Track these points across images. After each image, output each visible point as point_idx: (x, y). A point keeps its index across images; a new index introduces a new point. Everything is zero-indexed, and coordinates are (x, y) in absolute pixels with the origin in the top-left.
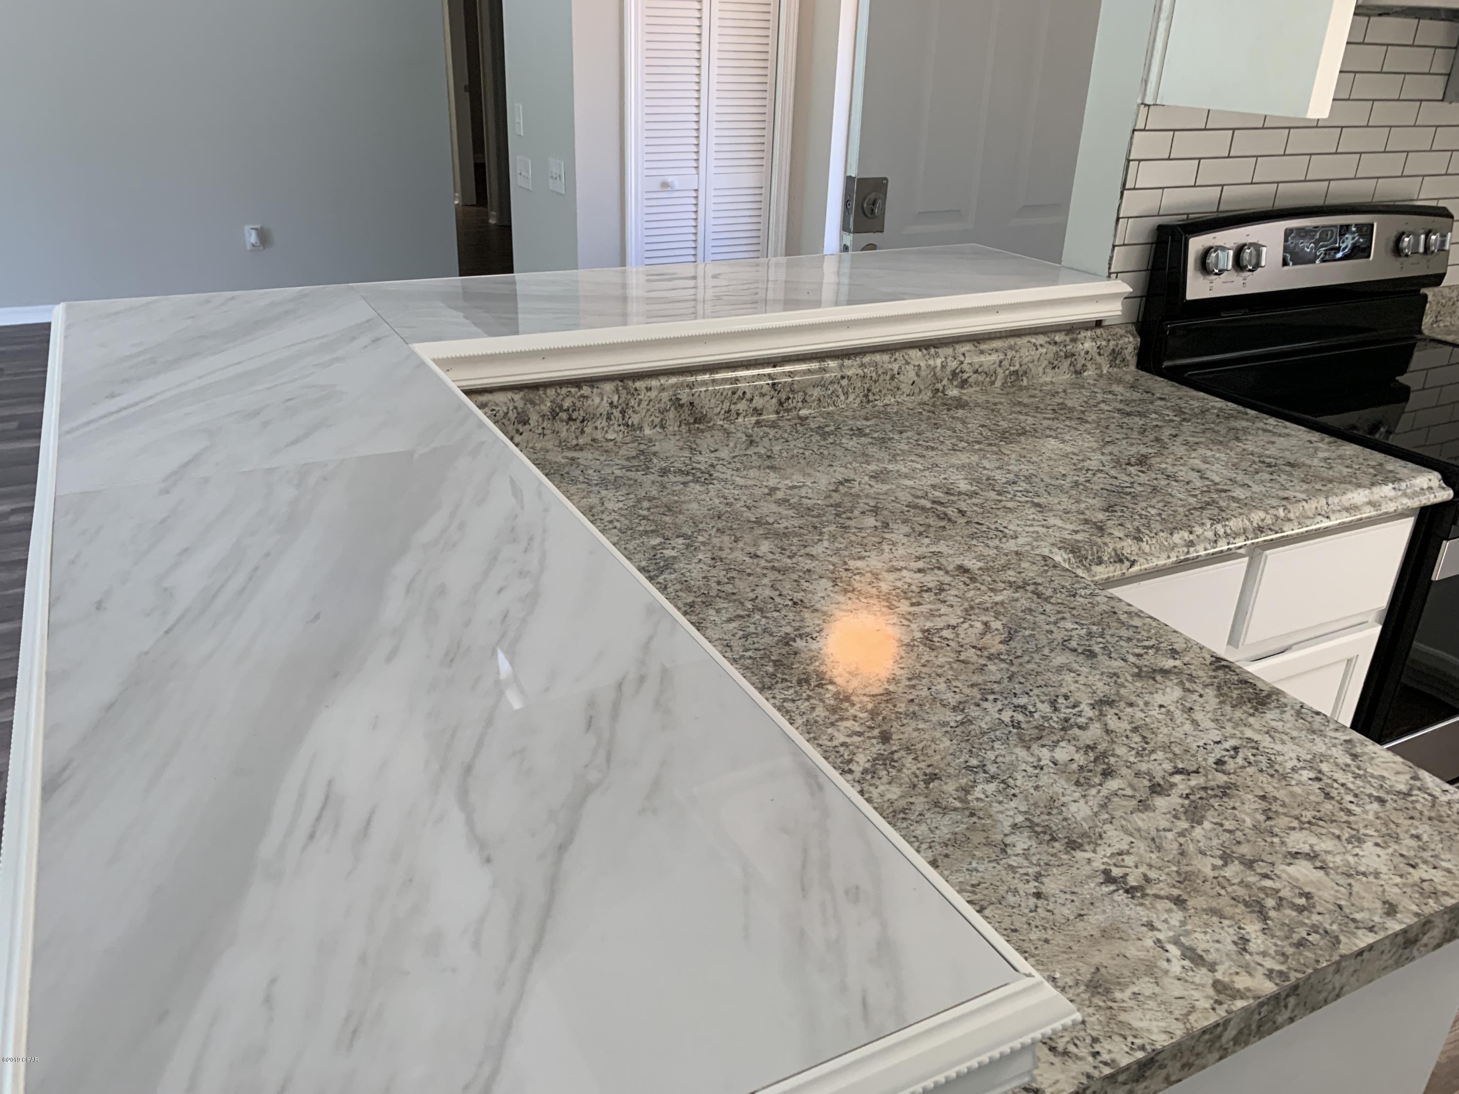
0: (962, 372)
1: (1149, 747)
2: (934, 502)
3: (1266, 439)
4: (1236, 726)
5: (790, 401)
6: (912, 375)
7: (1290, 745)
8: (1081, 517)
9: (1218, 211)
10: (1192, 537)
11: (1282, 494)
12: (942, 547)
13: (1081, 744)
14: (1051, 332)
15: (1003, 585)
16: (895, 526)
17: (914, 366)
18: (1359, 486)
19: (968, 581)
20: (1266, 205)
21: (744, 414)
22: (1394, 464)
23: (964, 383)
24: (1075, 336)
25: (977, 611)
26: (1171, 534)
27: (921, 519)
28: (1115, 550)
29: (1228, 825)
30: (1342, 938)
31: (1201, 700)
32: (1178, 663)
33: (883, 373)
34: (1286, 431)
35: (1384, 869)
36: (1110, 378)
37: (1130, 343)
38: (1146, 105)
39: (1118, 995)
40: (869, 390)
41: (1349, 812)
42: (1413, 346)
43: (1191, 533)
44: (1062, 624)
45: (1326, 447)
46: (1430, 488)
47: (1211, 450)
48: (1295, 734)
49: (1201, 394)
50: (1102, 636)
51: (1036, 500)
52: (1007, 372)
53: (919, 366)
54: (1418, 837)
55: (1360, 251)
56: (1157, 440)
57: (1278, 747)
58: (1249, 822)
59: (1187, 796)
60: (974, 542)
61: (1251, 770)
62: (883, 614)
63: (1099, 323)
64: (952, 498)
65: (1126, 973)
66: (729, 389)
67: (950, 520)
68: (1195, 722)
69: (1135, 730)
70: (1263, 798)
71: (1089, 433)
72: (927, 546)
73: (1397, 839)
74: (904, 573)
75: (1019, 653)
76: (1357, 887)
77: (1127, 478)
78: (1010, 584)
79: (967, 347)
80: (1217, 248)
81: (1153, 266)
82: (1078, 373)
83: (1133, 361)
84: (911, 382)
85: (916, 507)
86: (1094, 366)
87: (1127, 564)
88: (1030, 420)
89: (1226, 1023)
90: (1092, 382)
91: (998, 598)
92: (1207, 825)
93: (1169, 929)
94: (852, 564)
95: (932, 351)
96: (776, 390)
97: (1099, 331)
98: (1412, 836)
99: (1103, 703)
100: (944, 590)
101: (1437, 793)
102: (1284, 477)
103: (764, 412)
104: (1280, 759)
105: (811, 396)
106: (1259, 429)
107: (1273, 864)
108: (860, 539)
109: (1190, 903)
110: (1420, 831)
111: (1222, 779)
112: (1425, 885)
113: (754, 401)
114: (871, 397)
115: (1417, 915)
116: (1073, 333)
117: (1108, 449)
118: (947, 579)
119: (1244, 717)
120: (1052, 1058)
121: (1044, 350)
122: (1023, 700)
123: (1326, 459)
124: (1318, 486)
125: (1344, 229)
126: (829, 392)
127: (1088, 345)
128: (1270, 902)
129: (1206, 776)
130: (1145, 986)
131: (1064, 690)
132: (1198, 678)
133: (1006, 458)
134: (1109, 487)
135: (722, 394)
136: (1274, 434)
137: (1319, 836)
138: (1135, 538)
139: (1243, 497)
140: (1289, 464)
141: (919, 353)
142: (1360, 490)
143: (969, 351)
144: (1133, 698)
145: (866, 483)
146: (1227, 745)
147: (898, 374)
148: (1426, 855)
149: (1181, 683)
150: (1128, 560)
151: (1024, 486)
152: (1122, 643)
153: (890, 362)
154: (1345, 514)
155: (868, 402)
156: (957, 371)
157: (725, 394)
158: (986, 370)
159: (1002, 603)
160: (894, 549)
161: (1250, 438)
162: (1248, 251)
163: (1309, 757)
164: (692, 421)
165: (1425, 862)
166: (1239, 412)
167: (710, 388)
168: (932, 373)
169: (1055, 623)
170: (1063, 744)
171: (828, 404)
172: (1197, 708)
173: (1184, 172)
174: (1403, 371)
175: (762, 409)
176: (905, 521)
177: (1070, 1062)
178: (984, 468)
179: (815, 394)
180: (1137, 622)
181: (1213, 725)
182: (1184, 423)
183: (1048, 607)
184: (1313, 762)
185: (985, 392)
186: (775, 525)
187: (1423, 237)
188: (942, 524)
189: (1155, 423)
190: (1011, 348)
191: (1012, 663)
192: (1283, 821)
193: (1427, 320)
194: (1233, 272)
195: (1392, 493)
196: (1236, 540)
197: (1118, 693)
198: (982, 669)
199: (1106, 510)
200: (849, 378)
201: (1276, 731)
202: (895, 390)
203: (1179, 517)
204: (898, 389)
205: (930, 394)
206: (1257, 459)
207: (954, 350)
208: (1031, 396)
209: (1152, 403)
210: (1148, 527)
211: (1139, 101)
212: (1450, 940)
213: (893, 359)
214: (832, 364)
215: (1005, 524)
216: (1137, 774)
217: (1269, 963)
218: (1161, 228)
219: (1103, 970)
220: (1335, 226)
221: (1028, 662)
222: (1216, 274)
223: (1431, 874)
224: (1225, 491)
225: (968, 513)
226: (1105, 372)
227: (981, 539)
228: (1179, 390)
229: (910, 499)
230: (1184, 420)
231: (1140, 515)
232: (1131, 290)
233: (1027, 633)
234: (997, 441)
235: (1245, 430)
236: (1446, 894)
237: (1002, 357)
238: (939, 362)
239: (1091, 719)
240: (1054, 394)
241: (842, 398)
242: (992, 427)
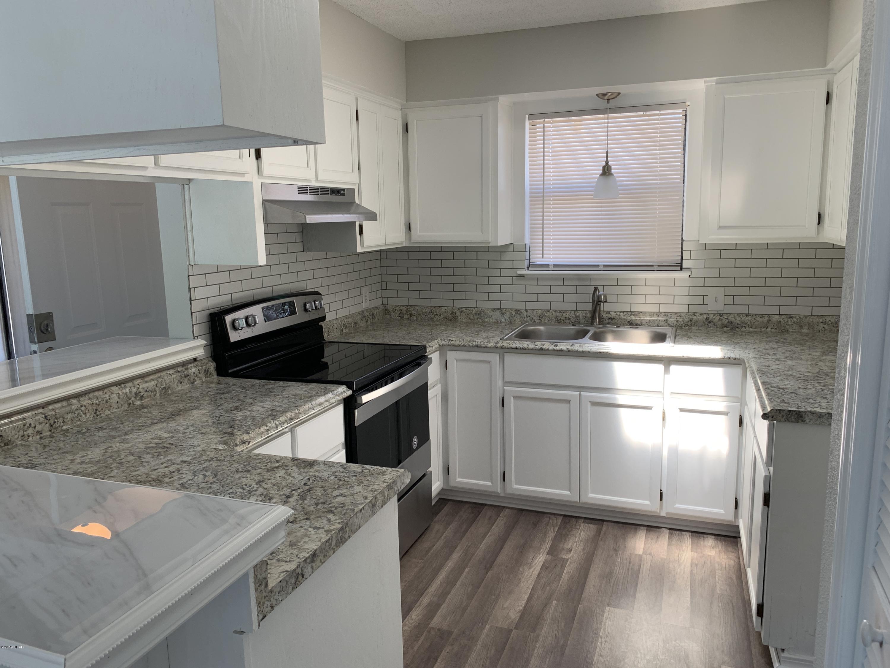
0: (140, 392)
1: (281, 488)
2: (156, 444)
3: (282, 389)
4: (306, 473)
5: (56, 423)
6: (117, 399)
7: (325, 472)
8: (222, 432)
9: (232, 304)
10: (268, 428)
11: (294, 405)
12: (170, 457)
13: (257, 495)
14: (175, 367)
15: (204, 462)
16: (144, 456)
17: (116, 394)
18: (321, 396)
19: (188, 465)
20: (251, 299)
21: (32, 435)
22: (329, 386)
23: (142, 398)
24: (186, 367)
25: (198, 472)
26: (260, 428)
27: (154, 451)
28: (240, 439)
29: (314, 497)
30: (355, 508)
31: (292, 471)
32: (280, 464)
33: (102, 400)
34: (288, 385)
35: (361, 490)
36: (207, 382)
37: (212, 366)
38: (191, 265)
39: (299, 544)
40: (96, 410)
41: (348, 482)
42: (323, 346)
43: (267, 426)
44: (233, 466)
45: (304, 386)
46: (344, 391)
47: (262, 398)
48: (325, 469)
49: (249, 380)
50: (249, 464)
51: (200, 432)
52: (161, 389)
53: (118, 393)
54: (368, 480)
55: (293, 312)
56: (239, 400)
57: (322, 474)
58: (320, 494)
59: (299, 495)
60: (183, 452)
61: (315, 482)
62: (159, 485)
63: (195, 360)
64: (163, 440)
65: (299, 539)
66: (21, 424)
67: (167, 448)
68: (293, 477)
69: (274, 485)
70: (322, 487)
71: (209, 404)
72: (164, 458)
73: (363, 483)
74: (159, 470)
75: (222, 479)
76: (355, 497)
77: (234, 415)
78: (206, 460)
79: (139, 381)
80: (238, 319)
81: (212, 330)
82: (192, 383)
83: (215, 373)
84: (116, 402)
85: (149, 447)
86: (199, 379)
87: (247, 443)
88: (181, 406)
89: (331, 538)
90: (200, 385)
91: (204, 466)
92: (308, 499)
93: (307, 525)
94: (133, 474)
95: (123, 385)
96: (47, 419)
97: (196, 363)
98: (366, 481)
99: (259, 483)
100: (180, 470)
101: (370, 469)
102: (293, 400)
103: (43, 432)
104: (323, 476)
105: (67, 418)
106: (277, 387)
107: (331, 501)
108: (131, 465)
109: (311, 518)
110: (368, 479)
111: (307, 487)
112: (373, 490)
113: (37, 428)
114: (98, 413)
115: (372, 496)
116: (185, 366)
117: (220, 408)
118: (179, 466)
119: (308, 470)
120: (287, 563)
121: (175, 376)
122: (231, 491)
123: (306, 391)
124: (307, 400)
125: (284, 304)
126: (76, 415)
127: (193, 370)
128: (333, 509)
129: (302, 488)
130: (306, 539)
131: (244, 483)
132: (289, 465)
133: (179, 421)
134: (228, 420)
135: (18, 427)
136: (284, 387)
137: (341, 490)
138: (247, 433)
139: (281, 410)
140: (294, 395)
141: (117, 388)
142: (321, 397)
143: (140, 382)
144: (269, 478)
145: (119, 446)
146: (306, 479)
147: (109, 399)
148: (371, 483)
149: (284, 469)
150: (247, 442)
151: (192, 429)
152: (258, 464)
153: (103, 395)
154: (319, 407)
155: (97, 416)
156: (137, 392)
157: (19, 427)
158: (151, 389)
159: (206, 467)
160: (149, 464)
161: (275, 390)
162: (250, 318)
163: (331, 473)
164: (3, 445)
165: (371, 485)
166: (267, 383)
167: (11, 426)
168: (126, 396)
169: (230, 466)
170: (251, 497)
171: (77, 421)
172: (292, 473)
173: (214, 290)
174: (323, 357)
175: (42, 431)
176: (148, 453)
177: (292, 562)
178: (171, 427)
179: (69, 417)
180: (260, 457)
181: (299, 475)
182: (247, 391)
183: (225, 463)
184: (333, 474)
185: (154, 400)
186: (85, 472)
187: (313, 303)
188: (166, 449)
189: (235, 394)
190: (159, 377)
191: (221, 483)
192: (330, 490)
193: (325, 335)
194: (246, 328)
195: (332, 396)
196: (284, 425)
197: (263, 478)
198: (210, 488)
199: (231, 427)
200: (85, 406)
201: (319, 470)
202: (109, 407)
203: (260, 422)
204: (111, 406)
205: (127, 406)
206: (281, 397)
207: (133, 383)
208: (175, 397)
209: (230, 387)
210: (250, 428)
211: (188, 264)
212: (385, 505)
213: (104, 393)
214: (74, 401)
215: (192, 443)
216: (280, 496)
217: (338, 521)
218: (211, 314)
219: (292, 541)
220: (280, 304)
221: (227, 480)
222: (240, 329)
223: (374, 487)
224: (274, 410)
225: (174, 444)
226: (204, 380)
227: (185, 450)
228: (239, 380)
229: (145, 445)
230: (247, 390)
231: (245, 426)
232: (206, 342)
233: (221, 472)
234: (171, 416)
235: (272, 388)
236: (379, 489)
237: (156, 382)
238: (127, 390)
239: (257, 488)
240: (186, 394)
241: (84, 416)
242: (165, 412)
